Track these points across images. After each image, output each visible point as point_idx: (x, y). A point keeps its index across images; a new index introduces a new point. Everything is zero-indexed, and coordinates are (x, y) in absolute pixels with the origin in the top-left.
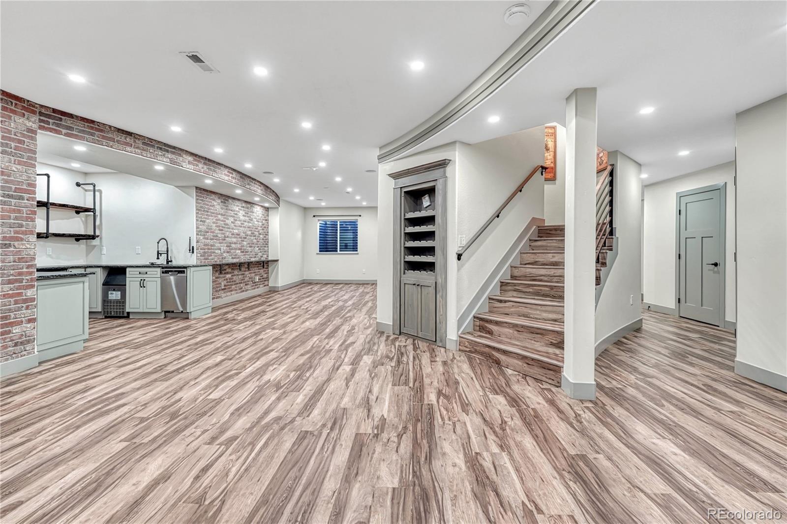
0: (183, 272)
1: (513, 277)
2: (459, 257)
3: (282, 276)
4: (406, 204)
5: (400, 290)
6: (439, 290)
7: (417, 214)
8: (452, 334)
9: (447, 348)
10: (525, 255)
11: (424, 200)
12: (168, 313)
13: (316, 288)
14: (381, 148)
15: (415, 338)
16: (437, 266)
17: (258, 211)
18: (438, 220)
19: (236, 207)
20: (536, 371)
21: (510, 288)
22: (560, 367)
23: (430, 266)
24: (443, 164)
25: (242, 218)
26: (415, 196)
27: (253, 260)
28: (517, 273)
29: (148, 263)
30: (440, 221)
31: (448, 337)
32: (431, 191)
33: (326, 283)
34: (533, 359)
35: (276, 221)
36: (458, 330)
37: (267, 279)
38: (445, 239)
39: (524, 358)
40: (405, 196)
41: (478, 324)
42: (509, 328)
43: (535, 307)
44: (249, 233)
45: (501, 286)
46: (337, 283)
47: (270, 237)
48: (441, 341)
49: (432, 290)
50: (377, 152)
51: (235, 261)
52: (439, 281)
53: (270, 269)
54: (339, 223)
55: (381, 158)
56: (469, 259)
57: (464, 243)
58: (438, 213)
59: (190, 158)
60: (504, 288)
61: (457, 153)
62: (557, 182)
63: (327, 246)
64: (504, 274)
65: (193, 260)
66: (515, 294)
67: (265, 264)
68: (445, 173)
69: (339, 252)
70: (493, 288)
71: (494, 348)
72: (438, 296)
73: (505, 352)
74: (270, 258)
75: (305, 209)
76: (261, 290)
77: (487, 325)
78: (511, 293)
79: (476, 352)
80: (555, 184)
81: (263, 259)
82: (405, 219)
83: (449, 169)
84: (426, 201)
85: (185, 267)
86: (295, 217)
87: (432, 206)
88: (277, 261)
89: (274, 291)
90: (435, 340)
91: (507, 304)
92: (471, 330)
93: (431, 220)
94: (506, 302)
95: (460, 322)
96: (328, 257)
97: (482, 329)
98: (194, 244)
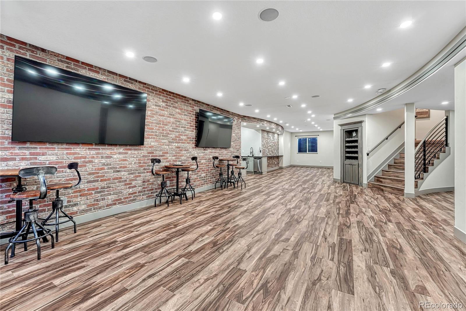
0: (261, 159)
1: (395, 163)
2: (368, 155)
3: (285, 163)
4: (346, 136)
5: (343, 166)
6: (360, 166)
7: (351, 139)
8: (365, 181)
9: (363, 186)
10: (402, 154)
11: (353, 134)
12: (255, 172)
13: (299, 168)
14: (334, 115)
15: (350, 183)
16: (359, 158)
17: (276, 135)
18: (359, 141)
19: (270, 135)
20: (396, 192)
21: (392, 167)
22: (404, 190)
23: (356, 158)
24: (361, 122)
25: (272, 139)
26: (349, 133)
27: (275, 155)
28: (396, 161)
29: (247, 156)
30: (360, 142)
31: (363, 183)
32: (356, 131)
33: (302, 167)
34: (395, 188)
35: (282, 140)
36: (368, 180)
37: (278, 163)
38: (362, 148)
39: (392, 187)
40: (345, 132)
41: (376, 179)
42: (389, 180)
43: (401, 173)
44: (274, 145)
45: (388, 166)
46: (307, 167)
47: (279, 146)
48: (361, 184)
49: (357, 166)
50: (333, 116)
51: (270, 155)
52: (360, 163)
53: (279, 159)
54: (307, 139)
55: (335, 118)
56: (372, 155)
57: (370, 150)
58: (359, 139)
59: (266, 122)
60: (390, 167)
61: (366, 118)
62: (431, 118)
63: (301, 149)
64: (391, 161)
65: (261, 155)
66: (394, 169)
67: (278, 157)
68: (362, 125)
69: (308, 152)
70: (385, 167)
71: (381, 185)
72: (359, 168)
73: (385, 186)
74: (280, 155)
75: (292, 133)
76: (277, 168)
77: (380, 179)
78: (392, 169)
79: (374, 187)
80: (430, 119)
81: (277, 155)
82: (345, 141)
83: (363, 124)
84: (354, 134)
85: (261, 157)
86: (288, 137)
87: (357, 136)
88: (283, 156)
89: (281, 168)
90: (358, 183)
91: (390, 173)
92: (373, 180)
93: (356, 141)
94: (389, 172)
95: (368, 178)
96: (302, 155)
97: (378, 181)
98: (261, 150)
